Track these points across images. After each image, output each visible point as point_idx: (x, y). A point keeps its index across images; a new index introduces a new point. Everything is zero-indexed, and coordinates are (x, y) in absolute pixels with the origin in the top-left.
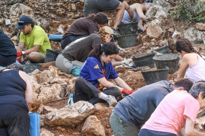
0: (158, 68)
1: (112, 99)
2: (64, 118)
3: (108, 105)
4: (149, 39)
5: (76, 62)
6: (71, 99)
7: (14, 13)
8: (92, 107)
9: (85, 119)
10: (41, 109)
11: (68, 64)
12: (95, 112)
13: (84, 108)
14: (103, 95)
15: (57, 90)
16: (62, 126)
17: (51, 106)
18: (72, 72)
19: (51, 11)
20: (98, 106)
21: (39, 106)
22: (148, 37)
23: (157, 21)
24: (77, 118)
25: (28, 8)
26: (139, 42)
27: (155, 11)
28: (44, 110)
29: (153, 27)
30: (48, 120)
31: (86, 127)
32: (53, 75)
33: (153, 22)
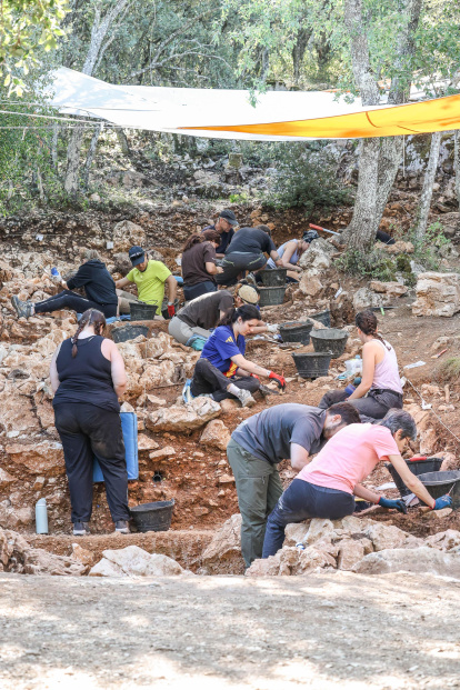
0: (317, 349)
1: (247, 396)
2: (175, 421)
3: (240, 405)
4: (302, 296)
5: (198, 329)
6: (186, 388)
7: (119, 234)
8: (217, 407)
9: (205, 425)
10: (142, 399)
11: (186, 331)
12: (221, 415)
13: (206, 409)
14: (233, 388)
15: (169, 370)
16: (172, 432)
17: (158, 395)
18: (191, 344)
19: (168, 234)
20: (227, 404)
21: (140, 394)
22: (301, 293)
23: (315, 271)
24: (195, 422)
25: (138, 228)
26: (287, 299)
27: (313, 257)
28: (147, 400)
29: (309, 279)
30: (151, 423)
31: (205, 437)
32: (164, 345)
33: (310, 273)
